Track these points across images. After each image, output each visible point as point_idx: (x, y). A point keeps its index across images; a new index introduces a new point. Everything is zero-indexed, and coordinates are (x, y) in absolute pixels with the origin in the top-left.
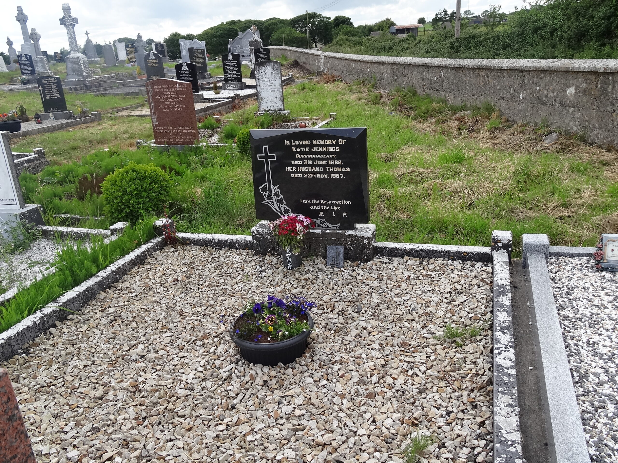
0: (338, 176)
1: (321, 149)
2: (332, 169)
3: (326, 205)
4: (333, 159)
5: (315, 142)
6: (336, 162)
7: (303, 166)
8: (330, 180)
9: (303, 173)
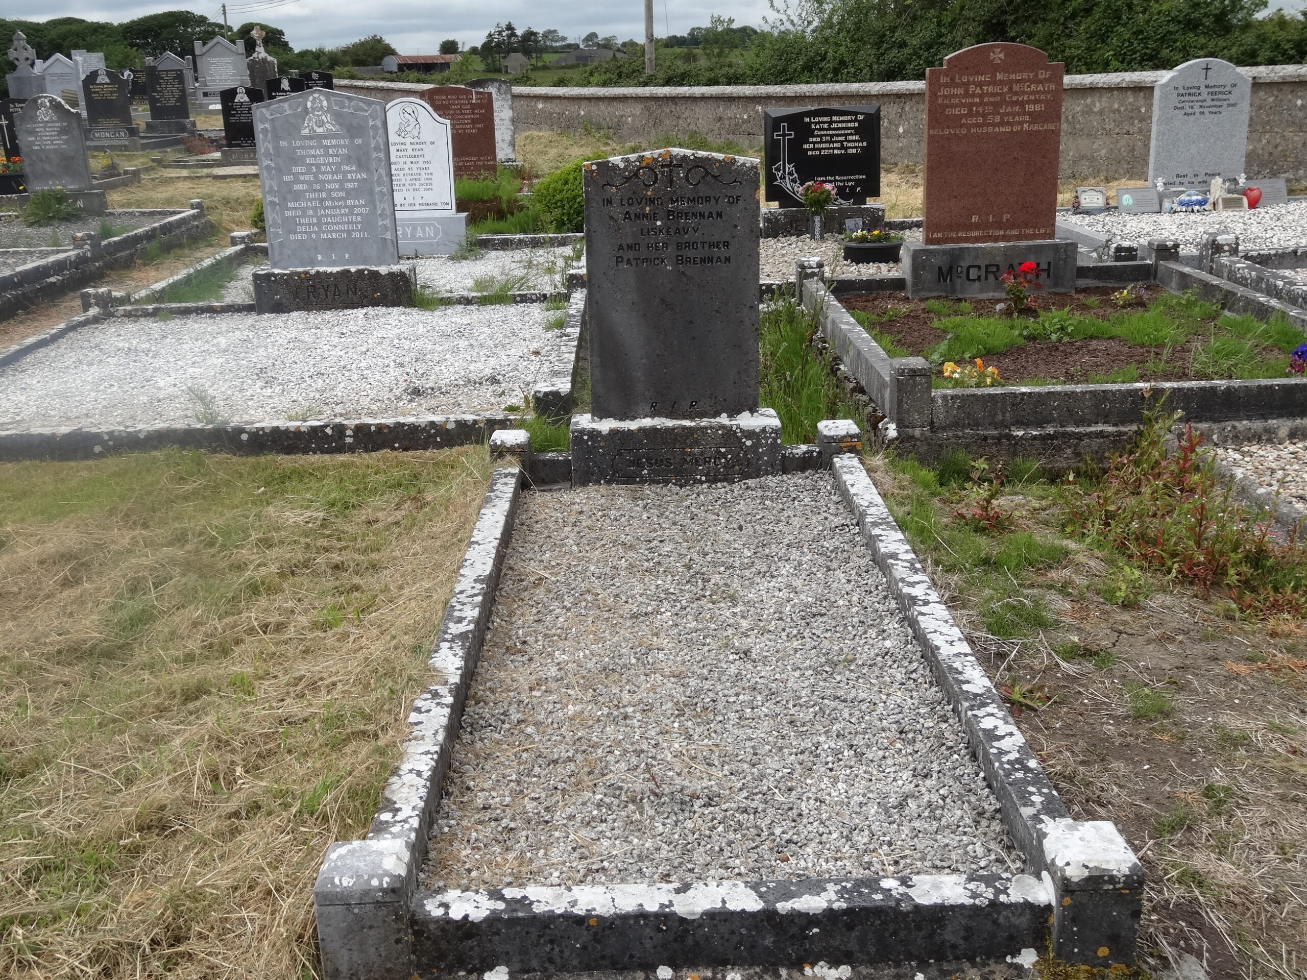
0: (854, 151)
1: (840, 125)
2: (849, 145)
3: (841, 181)
4: (851, 134)
5: (834, 118)
6: (854, 138)
7: (821, 142)
8: (847, 155)
9: (820, 149)
